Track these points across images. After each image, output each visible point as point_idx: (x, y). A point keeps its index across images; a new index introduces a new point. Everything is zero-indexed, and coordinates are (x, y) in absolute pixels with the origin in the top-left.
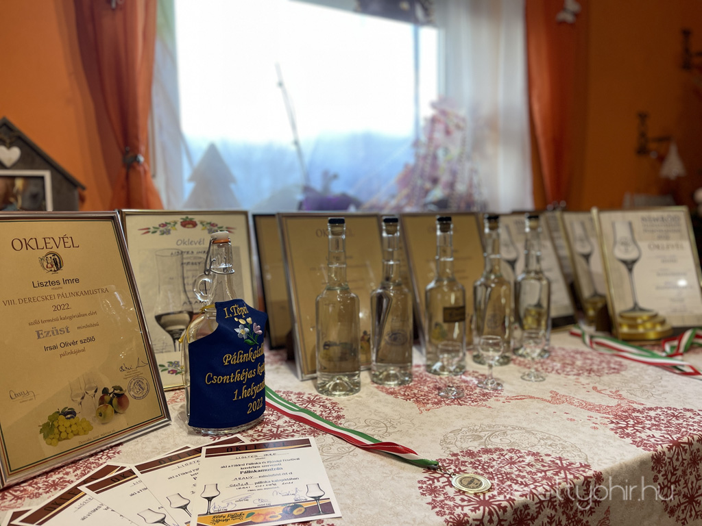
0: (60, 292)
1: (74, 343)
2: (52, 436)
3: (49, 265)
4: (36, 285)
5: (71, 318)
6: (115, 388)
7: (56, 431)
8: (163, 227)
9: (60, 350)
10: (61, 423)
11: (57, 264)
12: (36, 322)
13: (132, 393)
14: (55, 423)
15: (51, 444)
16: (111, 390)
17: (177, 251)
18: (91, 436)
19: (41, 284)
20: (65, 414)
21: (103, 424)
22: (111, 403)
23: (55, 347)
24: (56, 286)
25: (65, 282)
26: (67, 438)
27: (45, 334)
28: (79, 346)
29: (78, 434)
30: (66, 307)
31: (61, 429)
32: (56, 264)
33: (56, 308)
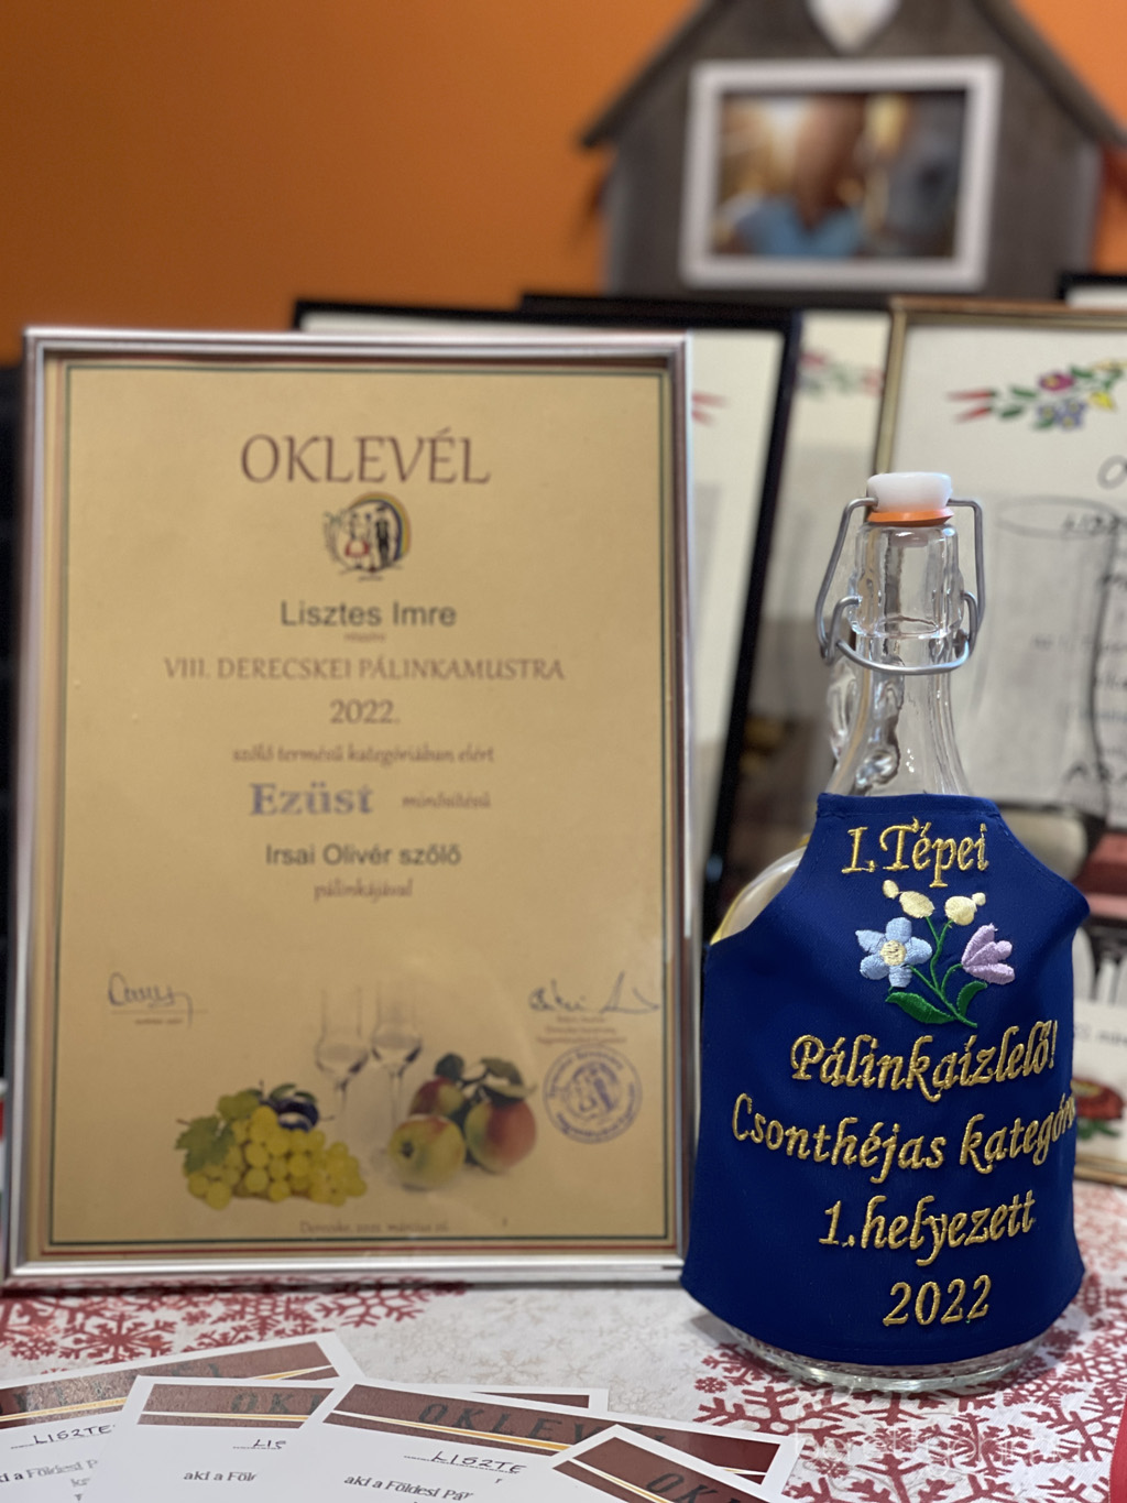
0: (370, 651)
1: (377, 856)
2: (215, 1171)
3: (357, 547)
4: (293, 615)
5: (386, 758)
6: (494, 1067)
7: (234, 1155)
8: (1055, 389)
9: (320, 873)
10: (256, 1136)
11: (388, 543)
12: (260, 754)
13: (556, 1106)
14: (239, 1131)
15: (203, 1197)
16: (473, 1070)
17: (1093, 513)
18: (351, 1215)
19: (312, 616)
20: (281, 1106)
21: (409, 1187)
22: (460, 1117)
23: (305, 857)
24: (365, 629)
25: (402, 614)
26: (263, 1195)
27: (280, 802)
28: (393, 873)
29: (305, 1194)
30: (378, 711)
31: (256, 1156)
32: (383, 543)
33: (344, 711)
